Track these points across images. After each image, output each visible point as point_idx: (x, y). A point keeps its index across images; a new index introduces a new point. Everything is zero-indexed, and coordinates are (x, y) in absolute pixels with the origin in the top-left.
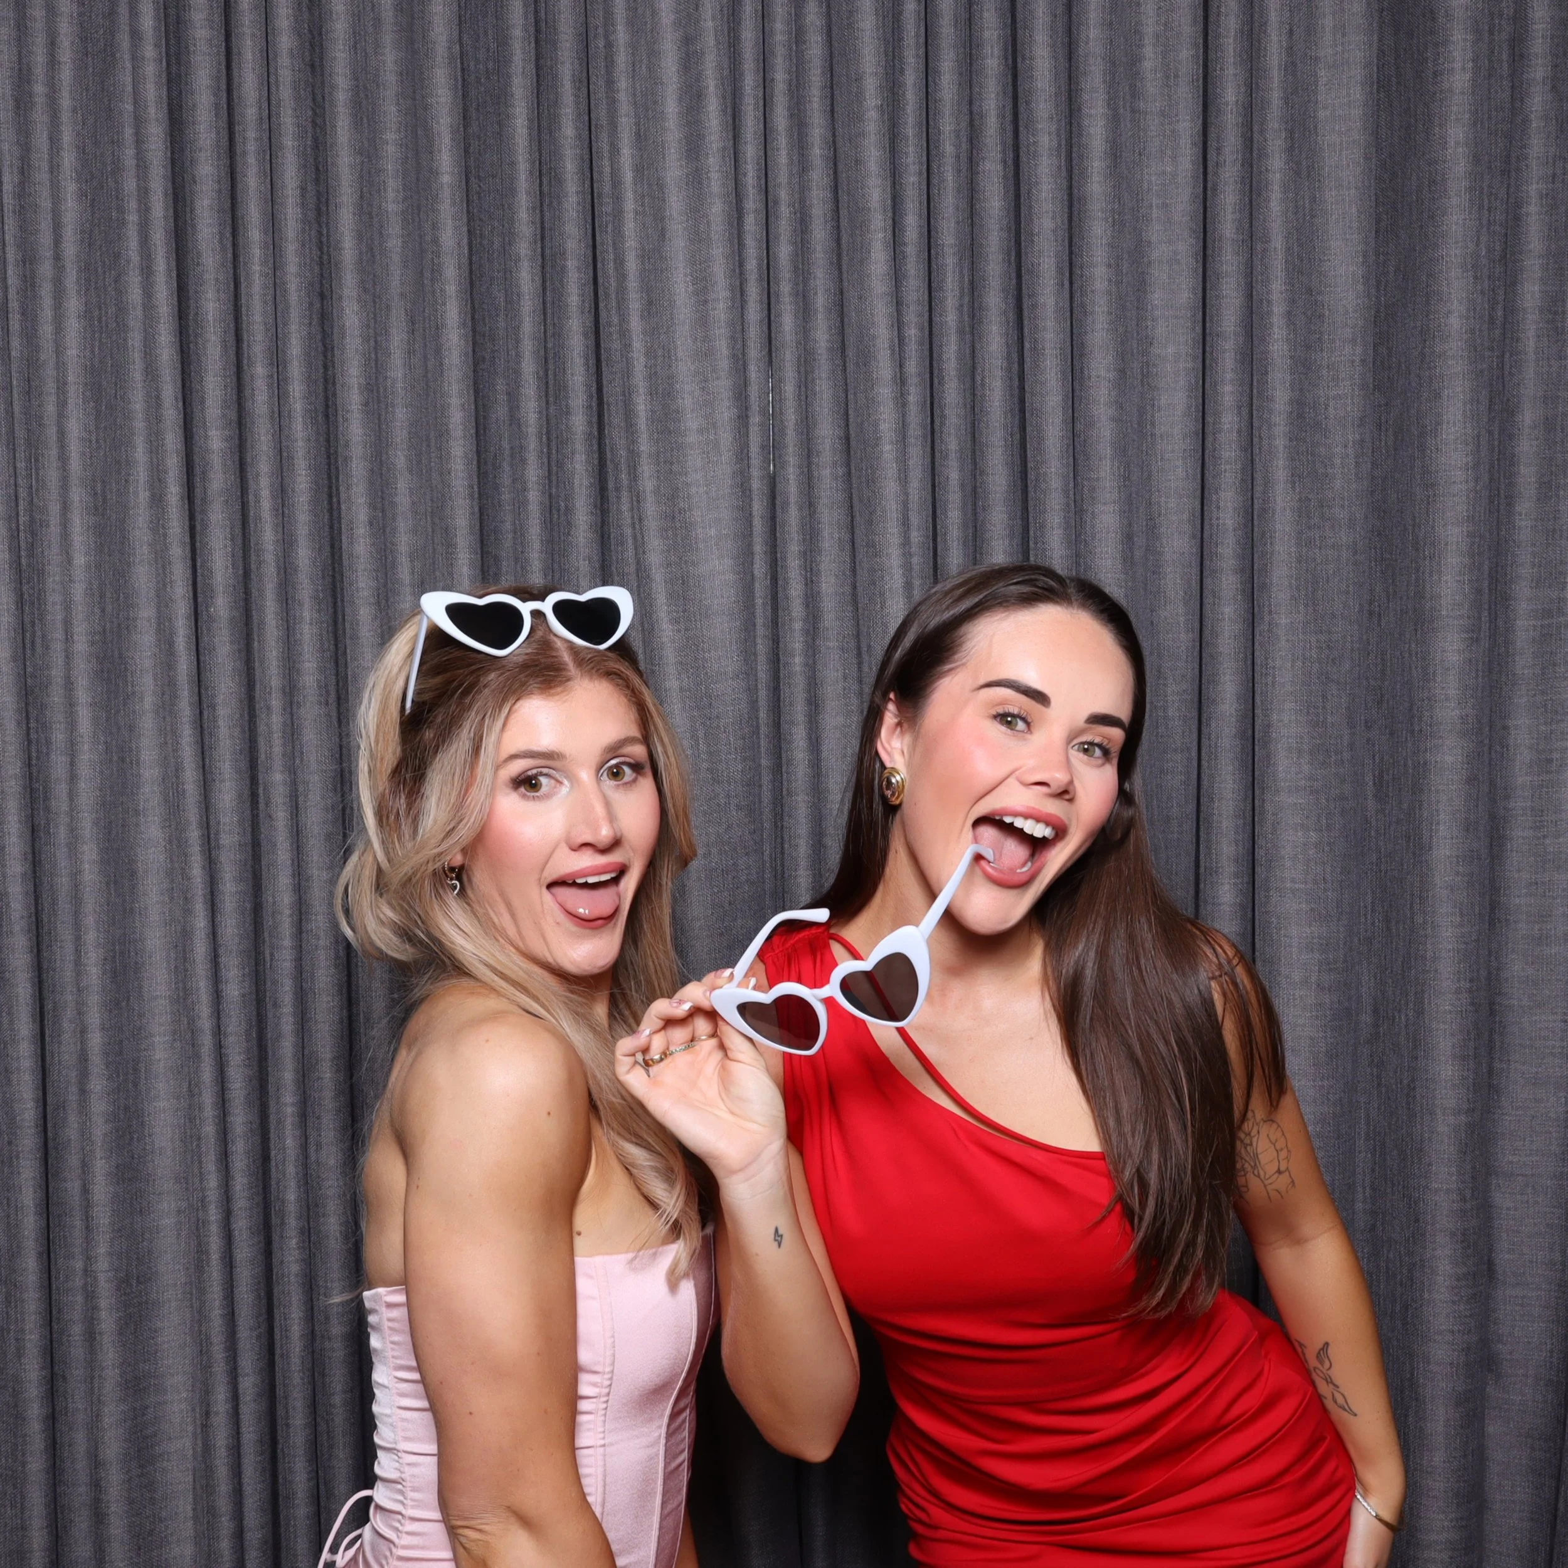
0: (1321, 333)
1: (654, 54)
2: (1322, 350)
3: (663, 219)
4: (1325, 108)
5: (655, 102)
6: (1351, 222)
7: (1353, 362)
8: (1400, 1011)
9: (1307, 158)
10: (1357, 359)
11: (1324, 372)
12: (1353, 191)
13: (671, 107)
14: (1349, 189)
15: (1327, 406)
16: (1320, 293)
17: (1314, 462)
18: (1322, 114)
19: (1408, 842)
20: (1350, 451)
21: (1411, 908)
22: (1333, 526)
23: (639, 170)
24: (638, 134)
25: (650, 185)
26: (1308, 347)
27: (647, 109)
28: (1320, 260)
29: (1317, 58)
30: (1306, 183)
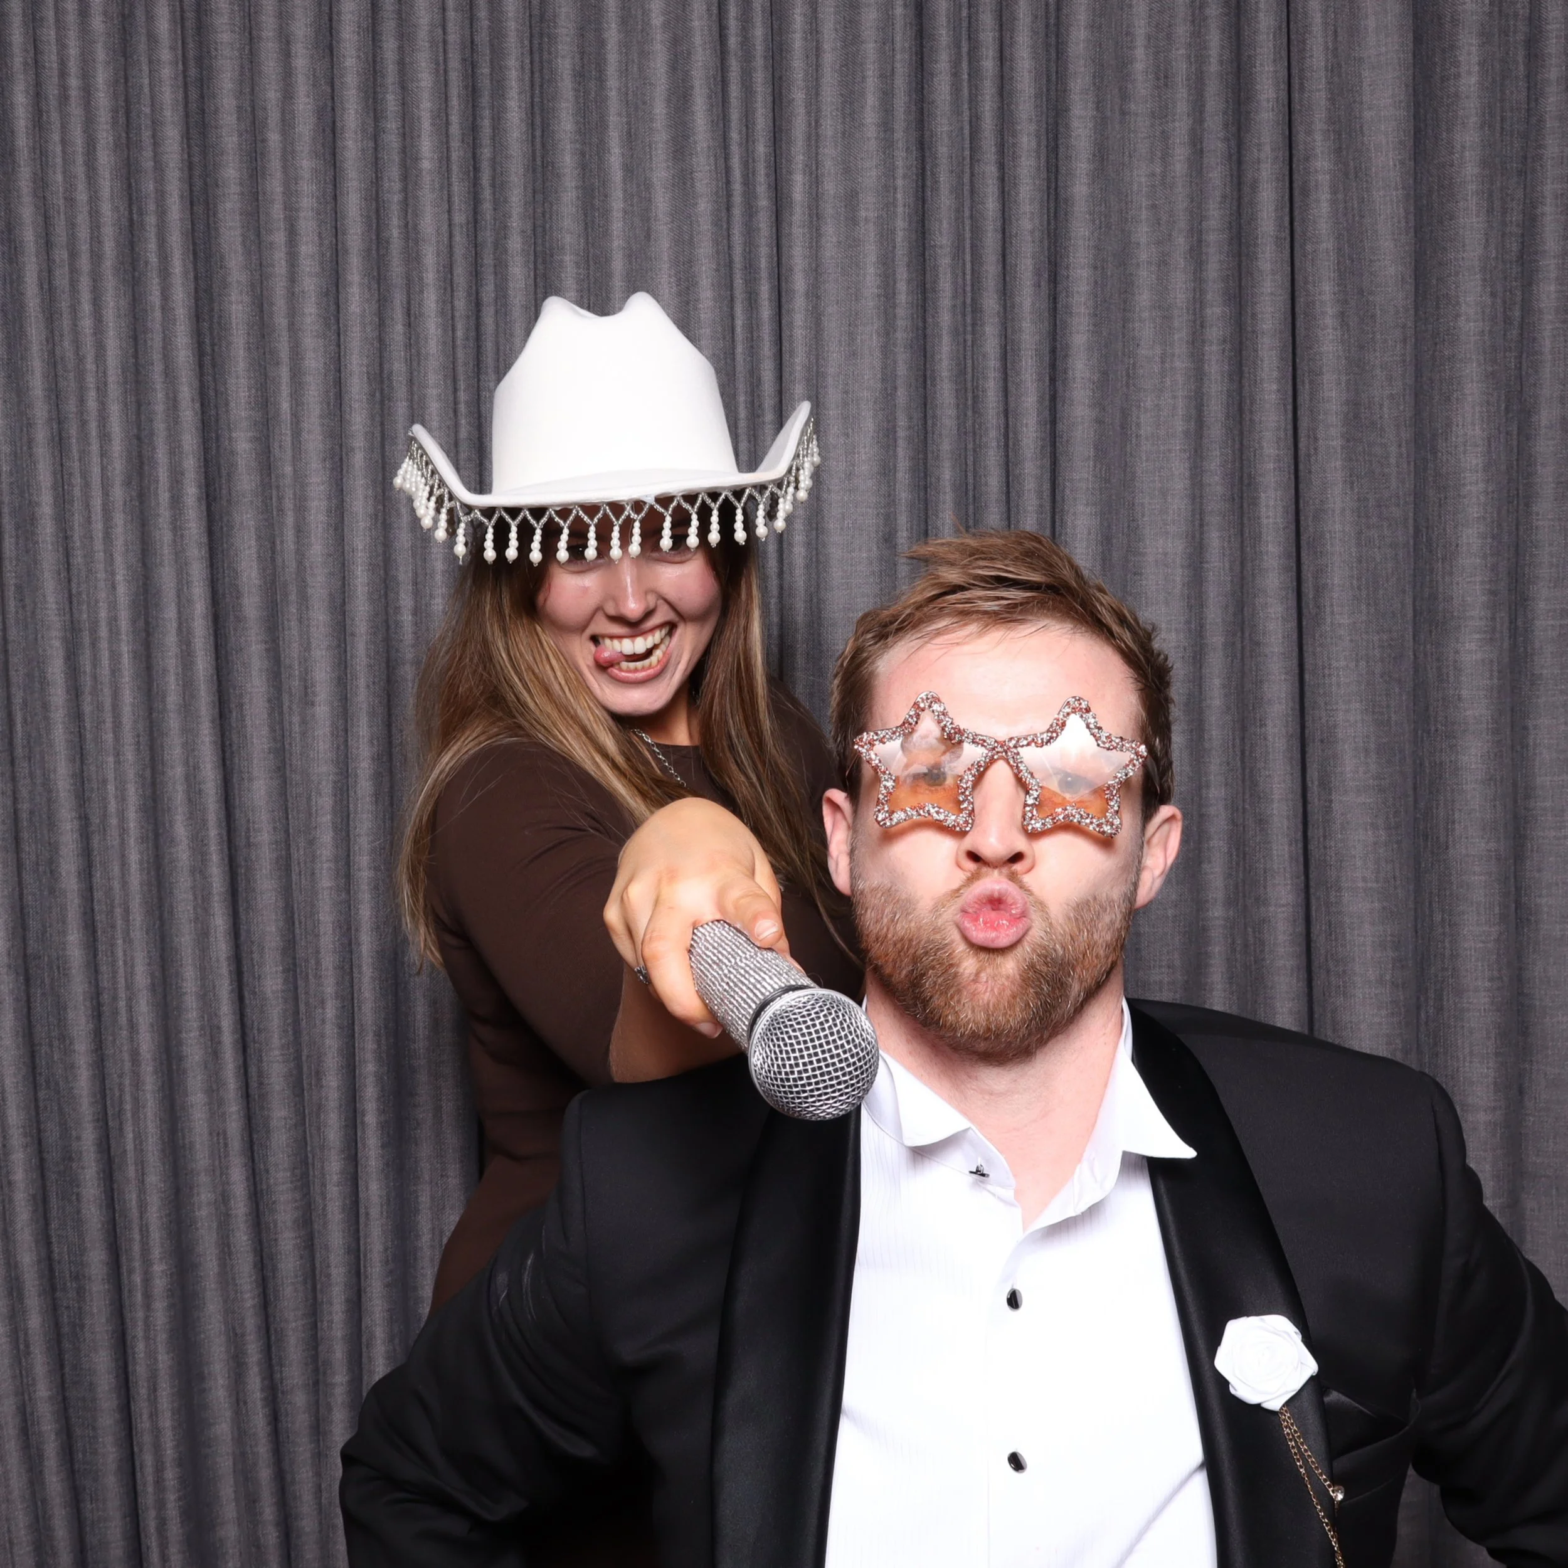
0: (1374, 333)
2: (1375, 350)
3: (648, 220)
4: (1370, 108)
5: (644, 103)
6: (1399, 222)
9: (1354, 159)
11: (1378, 371)
14: (1396, 189)
15: (1381, 406)
16: (1371, 293)
17: (1370, 461)
18: (1367, 115)
20: (1404, 450)
23: (629, 170)
24: (629, 133)
25: (638, 186)
26: (1361, 347)
27: (637, 108)
28: (1371, 261)
29: (1360, 58)
30: (1354, 184)
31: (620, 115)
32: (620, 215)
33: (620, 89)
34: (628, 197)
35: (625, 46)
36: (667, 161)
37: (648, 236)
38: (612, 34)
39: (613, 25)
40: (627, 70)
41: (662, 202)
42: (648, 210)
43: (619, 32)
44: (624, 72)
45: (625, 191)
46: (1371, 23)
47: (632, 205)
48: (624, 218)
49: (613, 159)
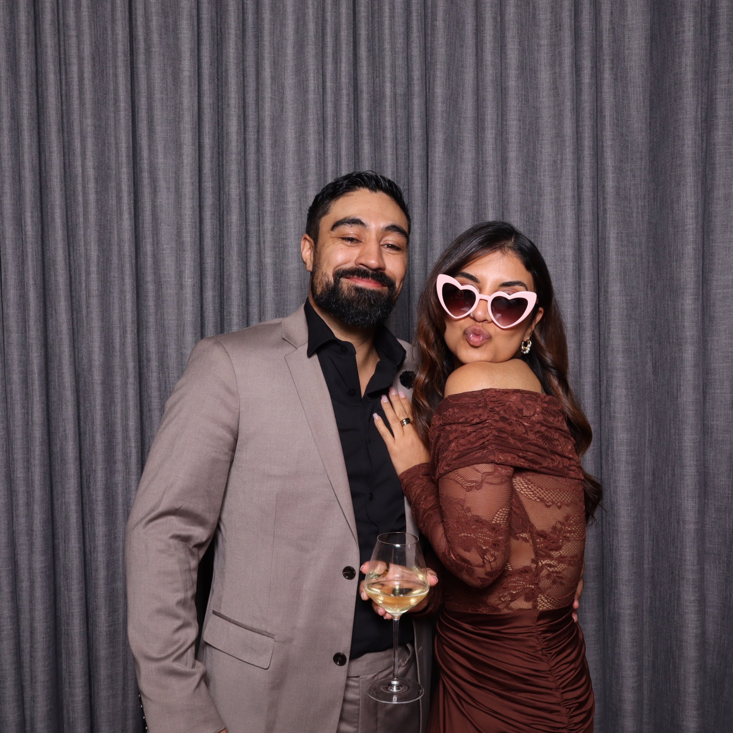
0: (627, 154)
1: (283, 25)
2: (628, 163)
3: (283, 102)
4: (628, 49)
5: (282, 48)
6: (640, 103)
7: (641, 168)
8: (665, 474)
9: (620, 72)
10: (643, 167)
11: (629, 173)
12: (641, 89)
13: (290, 51)
14: (639, 87)
15: (630, 189)
16: (627, 136)
18: (627, 52)
19: (668, 395)
20: (640, 210)
21: (670, 425)
22: (633, 245)
23: (273, 79)
24: (274, 62)
25: (278, 86)
26: (621, 161)
27: (278, 51)
28: (627, 121)
29: (624, 25)
30: (620, 84)
31: (270, 53)
32: (269, 100)
33: (270, 41)
34: (273, 92)
35: (273, 21)
36: (292, 75)
37: (282, 111)
38: (267, 15)
39: (268, 11)
40: (274, 32)
41: (290, 94)
42: (282, 98)
43: (270, 14)
44: (272, 33)
45: (272, 89)
46: (629, 9)
47: (275, 95)
48: (271, 102)
49: (266, 74)
